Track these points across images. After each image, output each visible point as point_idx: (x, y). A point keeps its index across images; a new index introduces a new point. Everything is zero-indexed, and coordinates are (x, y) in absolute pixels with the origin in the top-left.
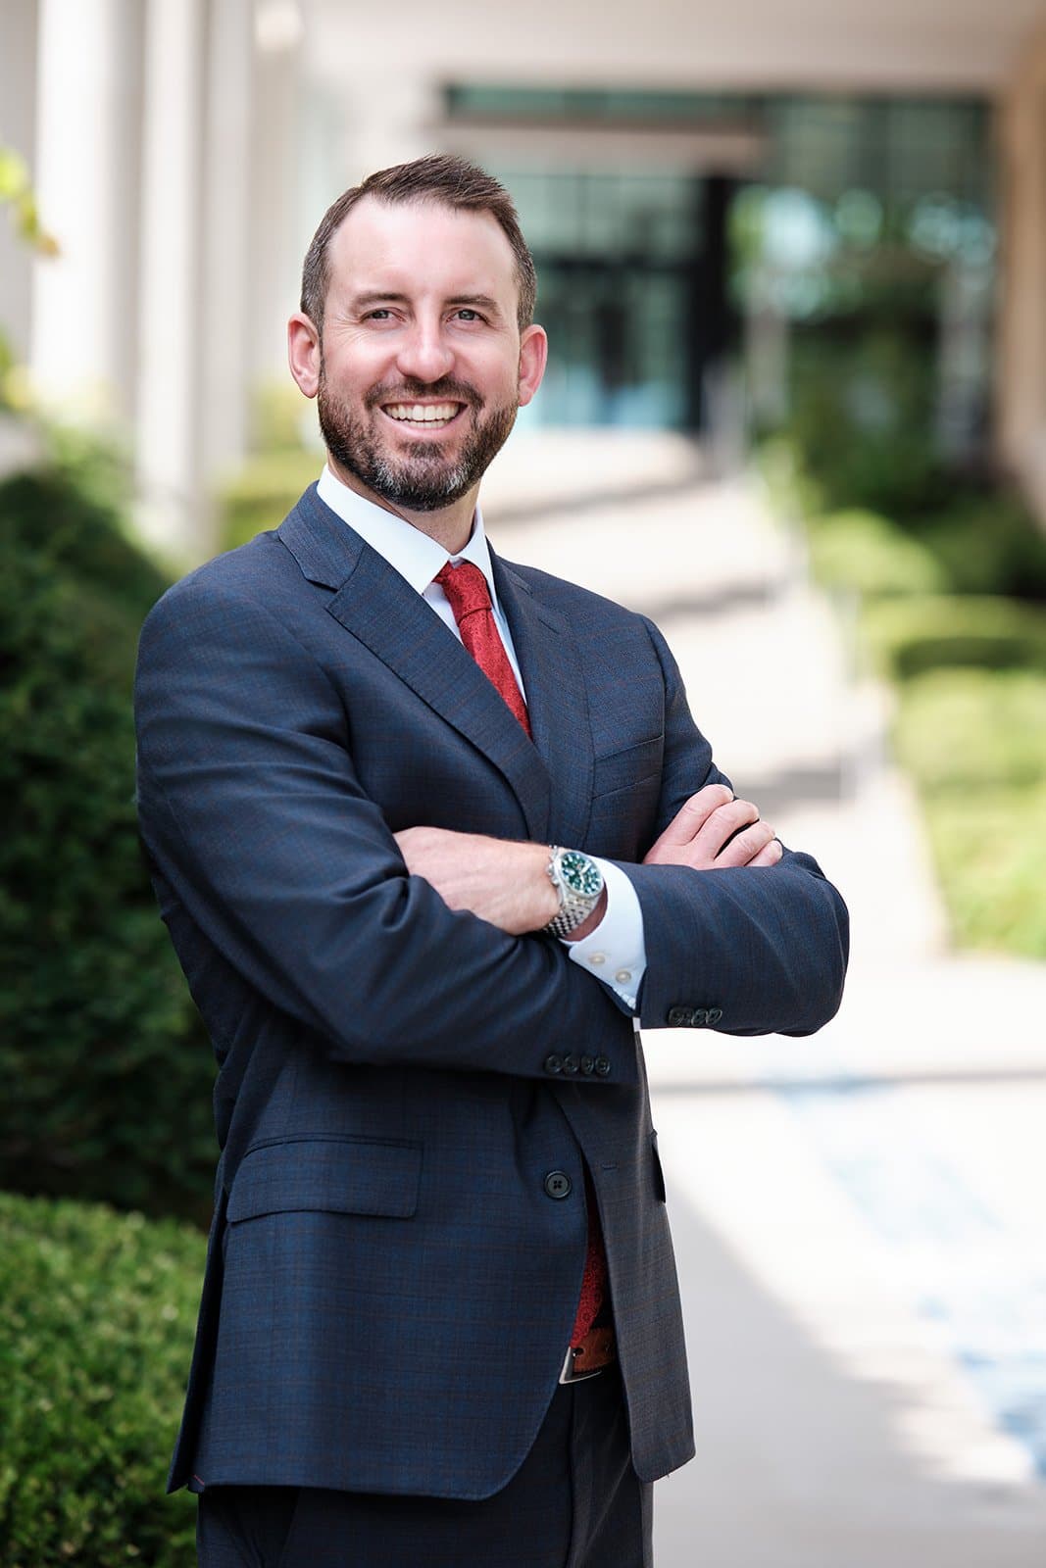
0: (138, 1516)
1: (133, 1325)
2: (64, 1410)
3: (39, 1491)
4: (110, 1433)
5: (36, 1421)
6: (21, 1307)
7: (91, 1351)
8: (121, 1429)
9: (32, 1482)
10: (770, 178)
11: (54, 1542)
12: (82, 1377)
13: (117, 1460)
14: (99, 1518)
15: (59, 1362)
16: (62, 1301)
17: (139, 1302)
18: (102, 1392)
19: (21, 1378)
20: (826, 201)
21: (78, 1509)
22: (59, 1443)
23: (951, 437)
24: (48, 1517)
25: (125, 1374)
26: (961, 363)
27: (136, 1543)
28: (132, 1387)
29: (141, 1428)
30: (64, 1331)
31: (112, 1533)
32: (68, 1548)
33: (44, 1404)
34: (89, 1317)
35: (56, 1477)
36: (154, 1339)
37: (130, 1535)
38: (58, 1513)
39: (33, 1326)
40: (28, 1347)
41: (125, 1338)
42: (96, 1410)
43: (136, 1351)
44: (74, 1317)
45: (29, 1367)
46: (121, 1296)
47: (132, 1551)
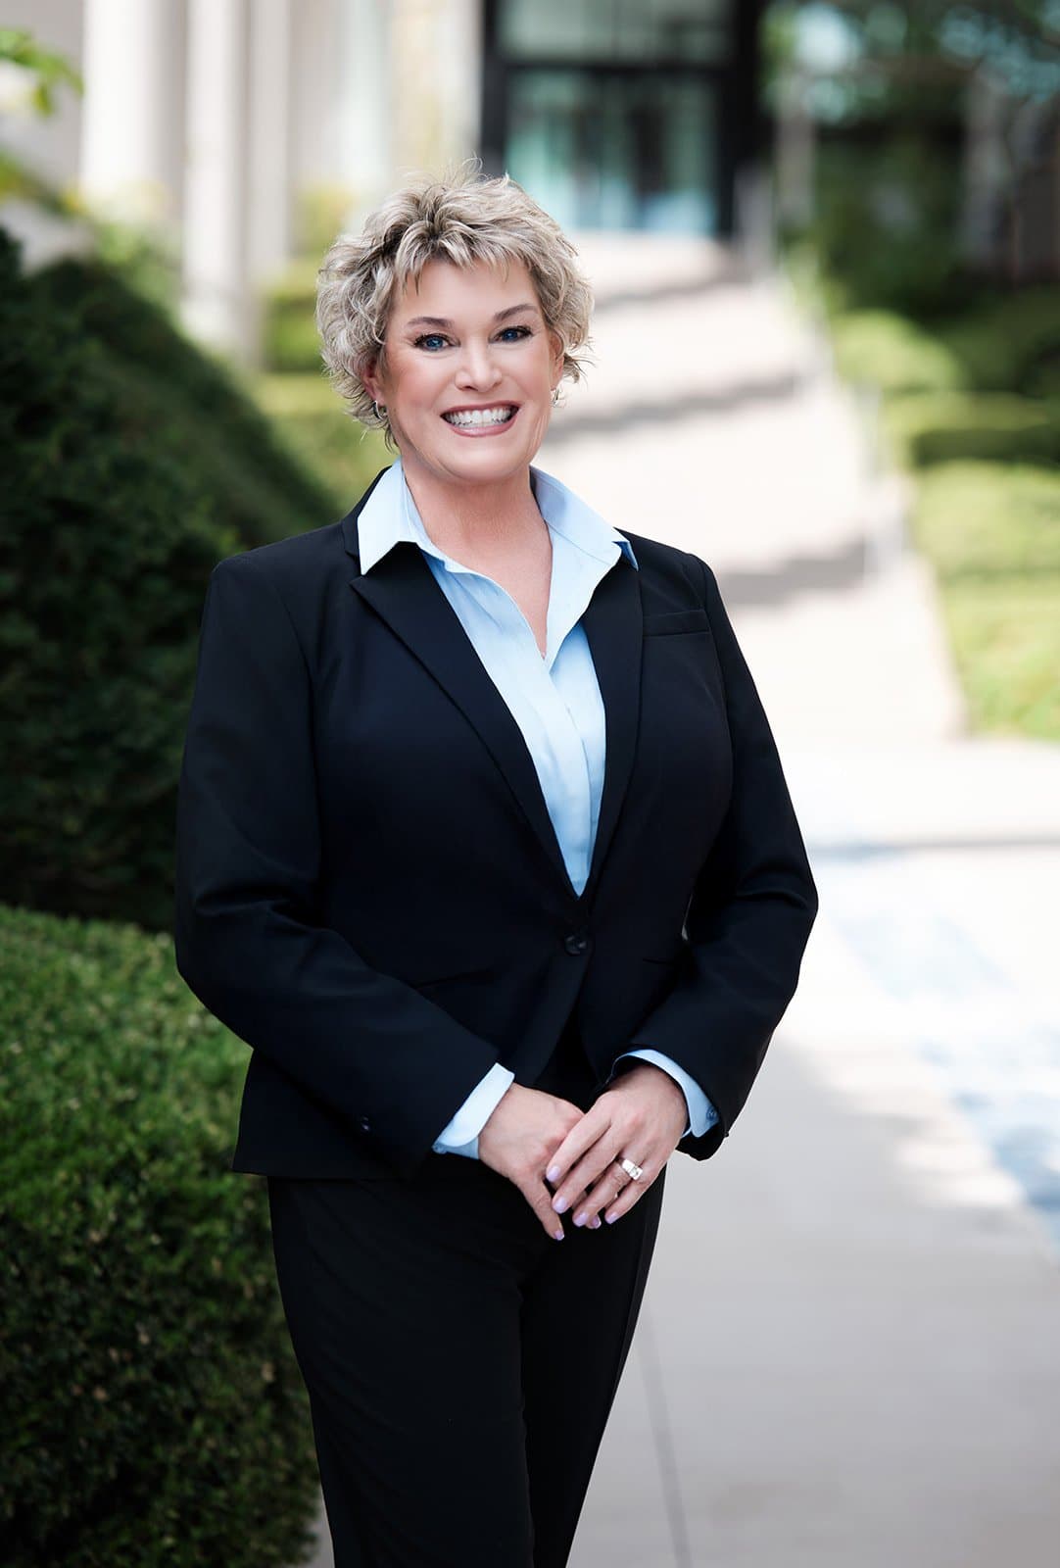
0: (164, 1208)
1: (158, 1032)
2: (92, 1109)
3: (67, 1182)
4: (134, 1130)
5: (65, 1119)
6: (51, 1014)
7: (118, 1055)
8: (145, 1126)
11: (81, 1230)
12: (108, 1077)
13: (141, 1156)
14: (123, 1208)
15: (88, 1065)
16: (91, 1010)
17: (163, 1011)
18: (129, 1093)
19: (52, 1078)
20: (853, 12)
21: (104, 1200)
22: (84, 1139)
23: (974, 240)
24: (75, 1207)
25: (150, 1076)
26: (985, 167)
27: (159, 1232)
28: (156, 1088)
29: (162, 1125)
30: (92, 1036)
31: (136, 1222)
32: (95, 1236)
33: (73, 1104)
34: (117, 1024)
35: (84, 1170)
36: (175, 1044)
37: (153, 1224)
38: (85, 1204)
39: (63, 1032)
40: (58, 1050)
41: (151, 1043)
42: (122, 1109)
43: (161, 1056)
44: (102, 1024)
45: (59, 1068)
46: (147, 1005)
47: (155, 1240)
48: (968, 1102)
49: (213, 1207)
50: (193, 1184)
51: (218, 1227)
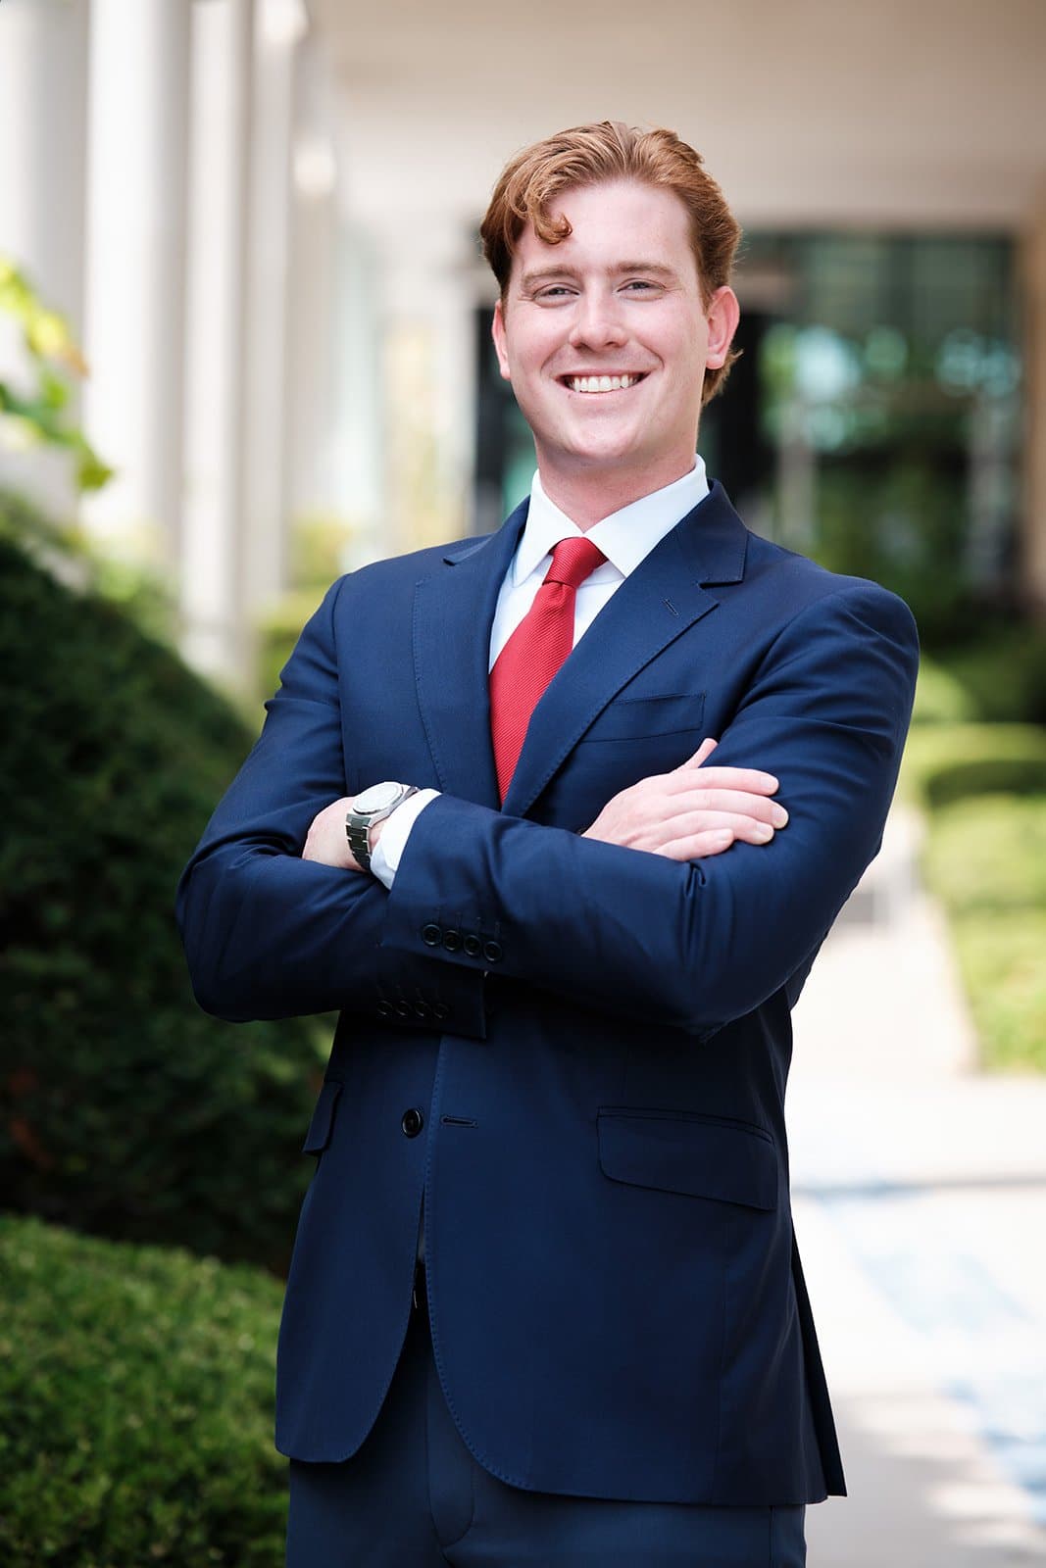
0: (225, 1523)
1: (212, 1352)
2: (152, 1426)
3: (131, 1499)
4: (194, 1447)
5: (126, 1437)
6: (111, 1335)
7: (174, 1373)
8: (205, 1443)
9: (124, 1491)
10: (799, 316)
11: (144, 1545)
12: (168, 1398)
13: (201, 1471)
14: (185, 1524)
15: (147, 1384)
16: (147, 1332)
17: (220, 1335)
18: (184, 1412)
19: (112, 1400)
20: (853, 339)
21: (165, 1515)
22: (149, 1456)
23: (979, 567)
24: (139, 1524)
25: (208, 1393)
26: (989, 494)
27: (220, 1546)
28: (213, 1406)
29: (224, 1444)
30: (150, 1356)
31: (197, 1537)
32: (158, 1550)
33: (133, 1421)
34: (173, 1345)
35: (146, 1486)
36: (231, 1365)
37: (213, 1540)
38: (148, 1519)
39: (122, 1353)
40: (118, 1370)
41: (205, 1364)
42: (182, 1427)
43: (217, 1376)
44: (159, 1345)
45: (119, 1388)
46: (201, 1327)
47: (214, 1554)
48: (997, 1440)
49: (269, 1524)
50: (251, 1500)
51: (277, 1543)
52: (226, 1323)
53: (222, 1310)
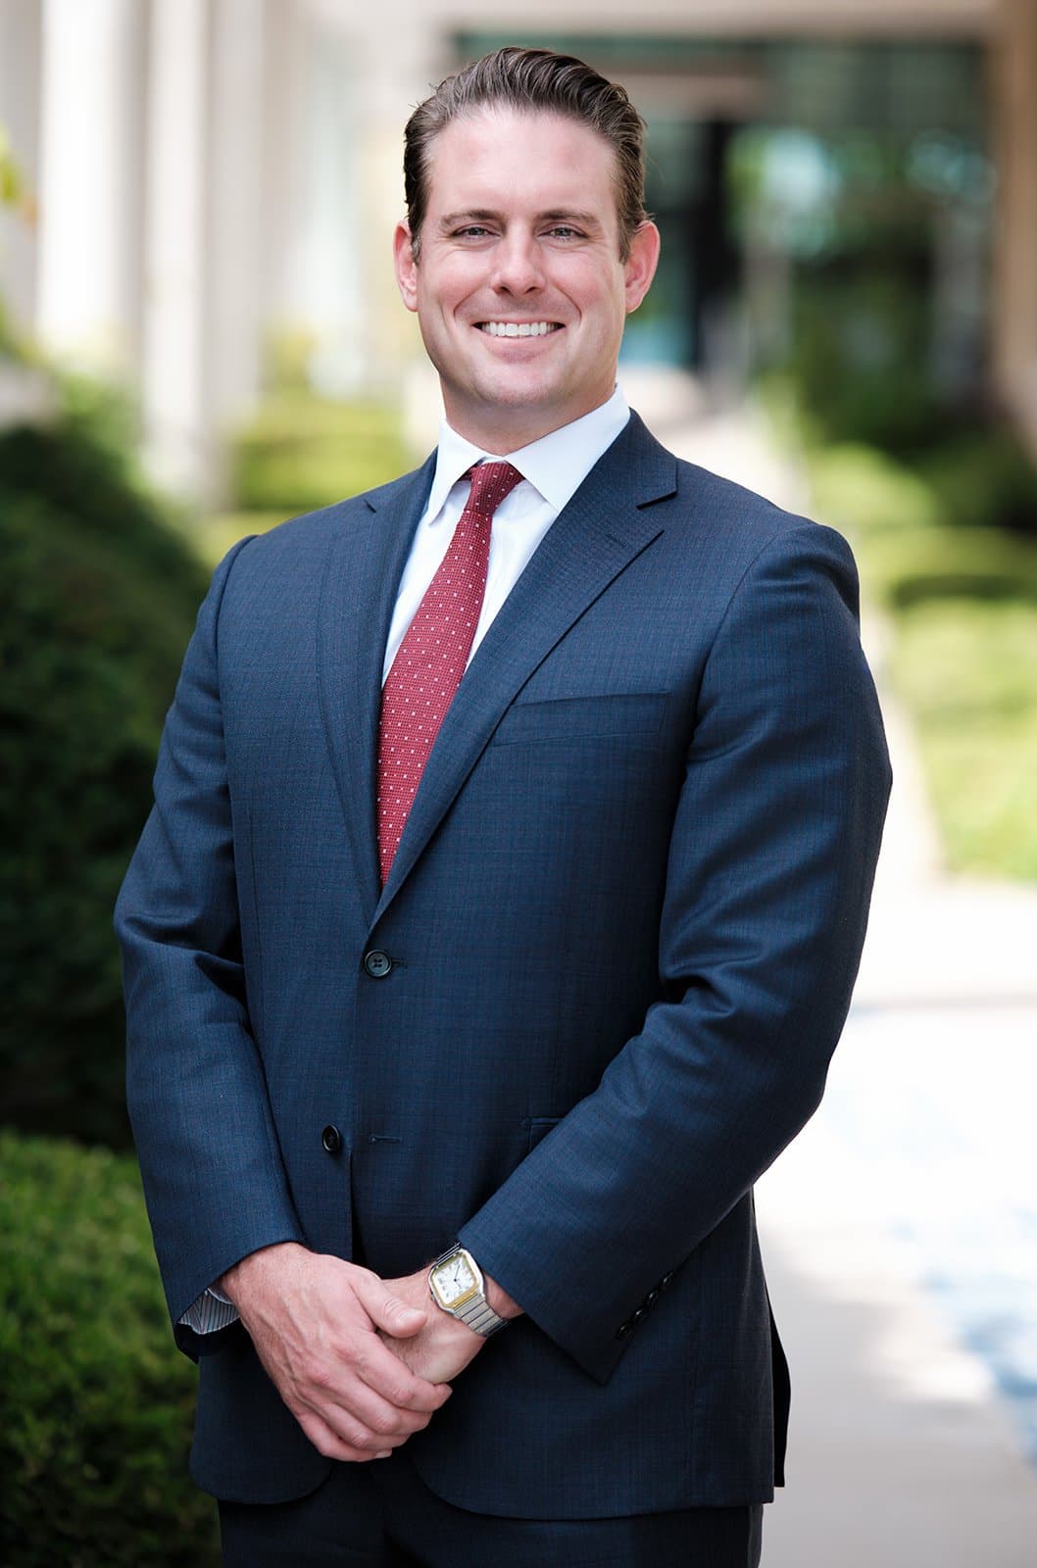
0: (101, 1439)
1: (92, 1255)
4: (70, 1360)
7: (52, 1280)
8: (81, 1356)
10: (775, 119)
13: (76, 1385)
14: (58, 1442)
16: (24, 1240)
18: (59, 1322)
20: (830, 136)
23: (946, 374)
25: (86, 1300)
26: (958, 300)
27: (94, 1465)
28: (91, 1316)
29: (99, 1356)
31: (71, 1455)
34: (52, 1250)
36: (110, 1270)
37: (89, 1457)
41: (84, 1269)
42: (58, 1339)
43: (97, 1284)
44: (37, 1253)
46: (85, 1229)
47: (90, 1472)
49: (149, 1438)
50: (130, 1416)
51: (155, 1459)
52: (110, 1224)
53: (106, 1209)
